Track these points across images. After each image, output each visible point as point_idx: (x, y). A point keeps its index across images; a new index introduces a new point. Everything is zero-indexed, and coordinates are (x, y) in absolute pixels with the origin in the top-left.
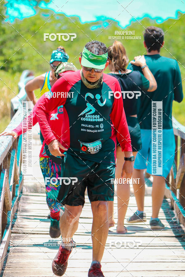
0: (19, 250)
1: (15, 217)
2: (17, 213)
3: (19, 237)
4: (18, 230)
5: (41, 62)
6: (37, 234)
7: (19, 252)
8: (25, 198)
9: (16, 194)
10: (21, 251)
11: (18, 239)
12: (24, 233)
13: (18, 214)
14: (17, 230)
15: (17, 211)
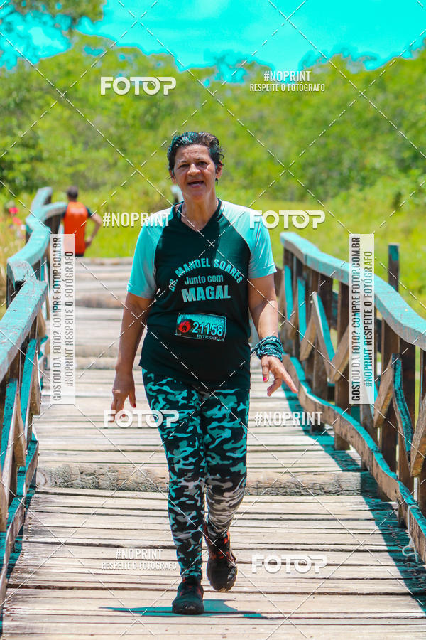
0: (25, 628)
1: (17, 546)
2: (22, 538)
3: (27, 596)
4: (24, 579)
5: (81, 167)
6: (71, 588)
7: (24, 634)
8: (41, 500)
9: (18, 490)
10: (30, 631)
11: (23, 601)
12: (39, 587)
13: (23, 540)
14: (20, 578)
15: (21, 532)
